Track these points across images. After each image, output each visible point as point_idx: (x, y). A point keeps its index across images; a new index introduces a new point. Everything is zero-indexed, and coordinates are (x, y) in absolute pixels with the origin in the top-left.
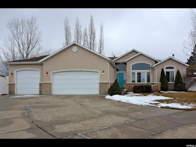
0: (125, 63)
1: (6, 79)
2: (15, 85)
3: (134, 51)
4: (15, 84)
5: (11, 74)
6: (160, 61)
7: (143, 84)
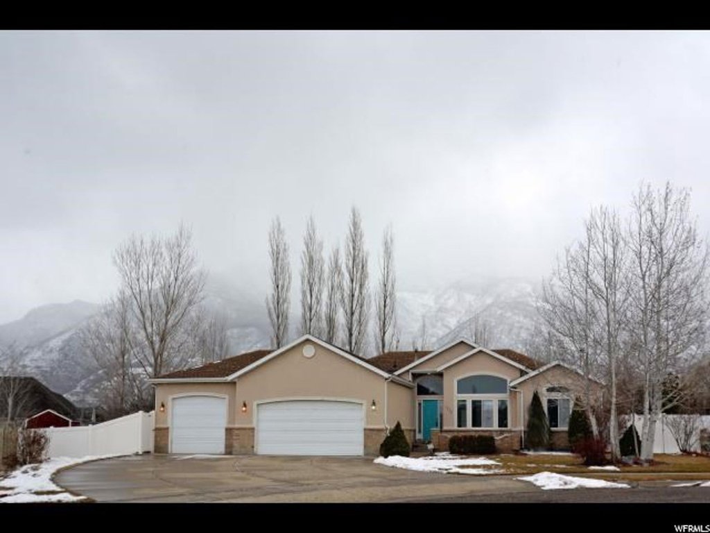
0: (440, 375)
1: (150, 416)
2: (170, 430)
3: (463, 344)
4: (167, 429)
5: (160, 405)
7: (487, 431)
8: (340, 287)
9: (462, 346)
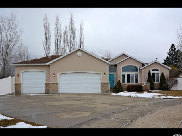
0: (116, 65)
1: (13, 79)
3: (124, 55)
4: (21, 84)
6: (147, 64)
7: (132, 84)
8: (67, 40)
9: (124, 56)
